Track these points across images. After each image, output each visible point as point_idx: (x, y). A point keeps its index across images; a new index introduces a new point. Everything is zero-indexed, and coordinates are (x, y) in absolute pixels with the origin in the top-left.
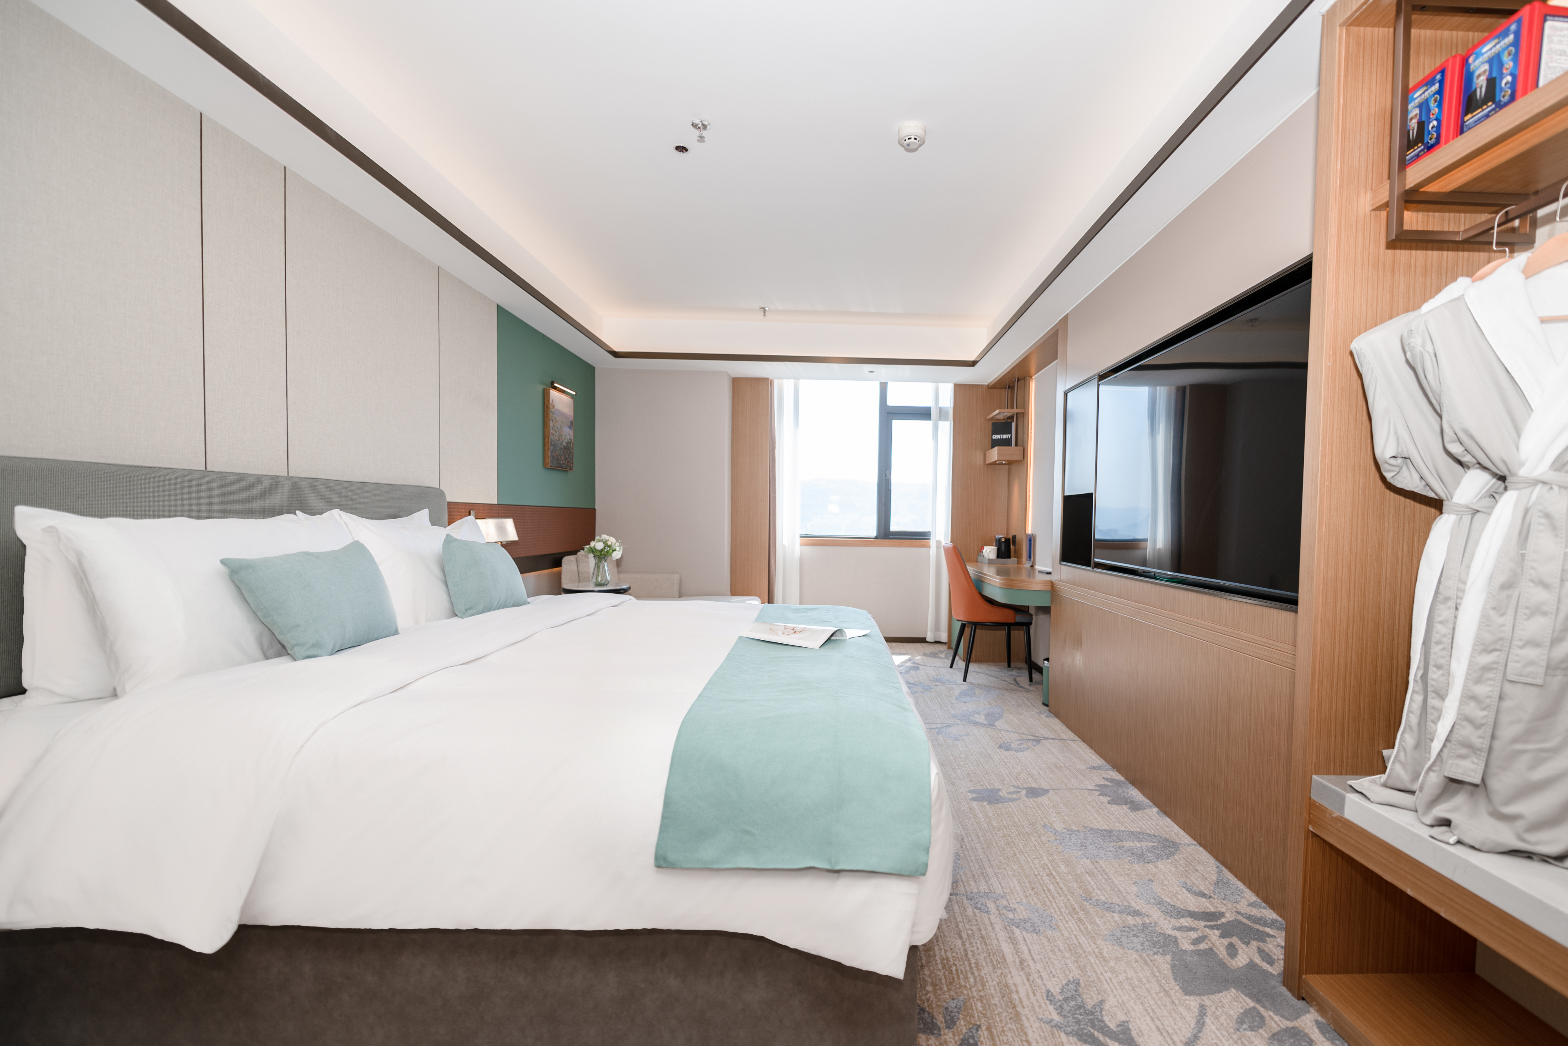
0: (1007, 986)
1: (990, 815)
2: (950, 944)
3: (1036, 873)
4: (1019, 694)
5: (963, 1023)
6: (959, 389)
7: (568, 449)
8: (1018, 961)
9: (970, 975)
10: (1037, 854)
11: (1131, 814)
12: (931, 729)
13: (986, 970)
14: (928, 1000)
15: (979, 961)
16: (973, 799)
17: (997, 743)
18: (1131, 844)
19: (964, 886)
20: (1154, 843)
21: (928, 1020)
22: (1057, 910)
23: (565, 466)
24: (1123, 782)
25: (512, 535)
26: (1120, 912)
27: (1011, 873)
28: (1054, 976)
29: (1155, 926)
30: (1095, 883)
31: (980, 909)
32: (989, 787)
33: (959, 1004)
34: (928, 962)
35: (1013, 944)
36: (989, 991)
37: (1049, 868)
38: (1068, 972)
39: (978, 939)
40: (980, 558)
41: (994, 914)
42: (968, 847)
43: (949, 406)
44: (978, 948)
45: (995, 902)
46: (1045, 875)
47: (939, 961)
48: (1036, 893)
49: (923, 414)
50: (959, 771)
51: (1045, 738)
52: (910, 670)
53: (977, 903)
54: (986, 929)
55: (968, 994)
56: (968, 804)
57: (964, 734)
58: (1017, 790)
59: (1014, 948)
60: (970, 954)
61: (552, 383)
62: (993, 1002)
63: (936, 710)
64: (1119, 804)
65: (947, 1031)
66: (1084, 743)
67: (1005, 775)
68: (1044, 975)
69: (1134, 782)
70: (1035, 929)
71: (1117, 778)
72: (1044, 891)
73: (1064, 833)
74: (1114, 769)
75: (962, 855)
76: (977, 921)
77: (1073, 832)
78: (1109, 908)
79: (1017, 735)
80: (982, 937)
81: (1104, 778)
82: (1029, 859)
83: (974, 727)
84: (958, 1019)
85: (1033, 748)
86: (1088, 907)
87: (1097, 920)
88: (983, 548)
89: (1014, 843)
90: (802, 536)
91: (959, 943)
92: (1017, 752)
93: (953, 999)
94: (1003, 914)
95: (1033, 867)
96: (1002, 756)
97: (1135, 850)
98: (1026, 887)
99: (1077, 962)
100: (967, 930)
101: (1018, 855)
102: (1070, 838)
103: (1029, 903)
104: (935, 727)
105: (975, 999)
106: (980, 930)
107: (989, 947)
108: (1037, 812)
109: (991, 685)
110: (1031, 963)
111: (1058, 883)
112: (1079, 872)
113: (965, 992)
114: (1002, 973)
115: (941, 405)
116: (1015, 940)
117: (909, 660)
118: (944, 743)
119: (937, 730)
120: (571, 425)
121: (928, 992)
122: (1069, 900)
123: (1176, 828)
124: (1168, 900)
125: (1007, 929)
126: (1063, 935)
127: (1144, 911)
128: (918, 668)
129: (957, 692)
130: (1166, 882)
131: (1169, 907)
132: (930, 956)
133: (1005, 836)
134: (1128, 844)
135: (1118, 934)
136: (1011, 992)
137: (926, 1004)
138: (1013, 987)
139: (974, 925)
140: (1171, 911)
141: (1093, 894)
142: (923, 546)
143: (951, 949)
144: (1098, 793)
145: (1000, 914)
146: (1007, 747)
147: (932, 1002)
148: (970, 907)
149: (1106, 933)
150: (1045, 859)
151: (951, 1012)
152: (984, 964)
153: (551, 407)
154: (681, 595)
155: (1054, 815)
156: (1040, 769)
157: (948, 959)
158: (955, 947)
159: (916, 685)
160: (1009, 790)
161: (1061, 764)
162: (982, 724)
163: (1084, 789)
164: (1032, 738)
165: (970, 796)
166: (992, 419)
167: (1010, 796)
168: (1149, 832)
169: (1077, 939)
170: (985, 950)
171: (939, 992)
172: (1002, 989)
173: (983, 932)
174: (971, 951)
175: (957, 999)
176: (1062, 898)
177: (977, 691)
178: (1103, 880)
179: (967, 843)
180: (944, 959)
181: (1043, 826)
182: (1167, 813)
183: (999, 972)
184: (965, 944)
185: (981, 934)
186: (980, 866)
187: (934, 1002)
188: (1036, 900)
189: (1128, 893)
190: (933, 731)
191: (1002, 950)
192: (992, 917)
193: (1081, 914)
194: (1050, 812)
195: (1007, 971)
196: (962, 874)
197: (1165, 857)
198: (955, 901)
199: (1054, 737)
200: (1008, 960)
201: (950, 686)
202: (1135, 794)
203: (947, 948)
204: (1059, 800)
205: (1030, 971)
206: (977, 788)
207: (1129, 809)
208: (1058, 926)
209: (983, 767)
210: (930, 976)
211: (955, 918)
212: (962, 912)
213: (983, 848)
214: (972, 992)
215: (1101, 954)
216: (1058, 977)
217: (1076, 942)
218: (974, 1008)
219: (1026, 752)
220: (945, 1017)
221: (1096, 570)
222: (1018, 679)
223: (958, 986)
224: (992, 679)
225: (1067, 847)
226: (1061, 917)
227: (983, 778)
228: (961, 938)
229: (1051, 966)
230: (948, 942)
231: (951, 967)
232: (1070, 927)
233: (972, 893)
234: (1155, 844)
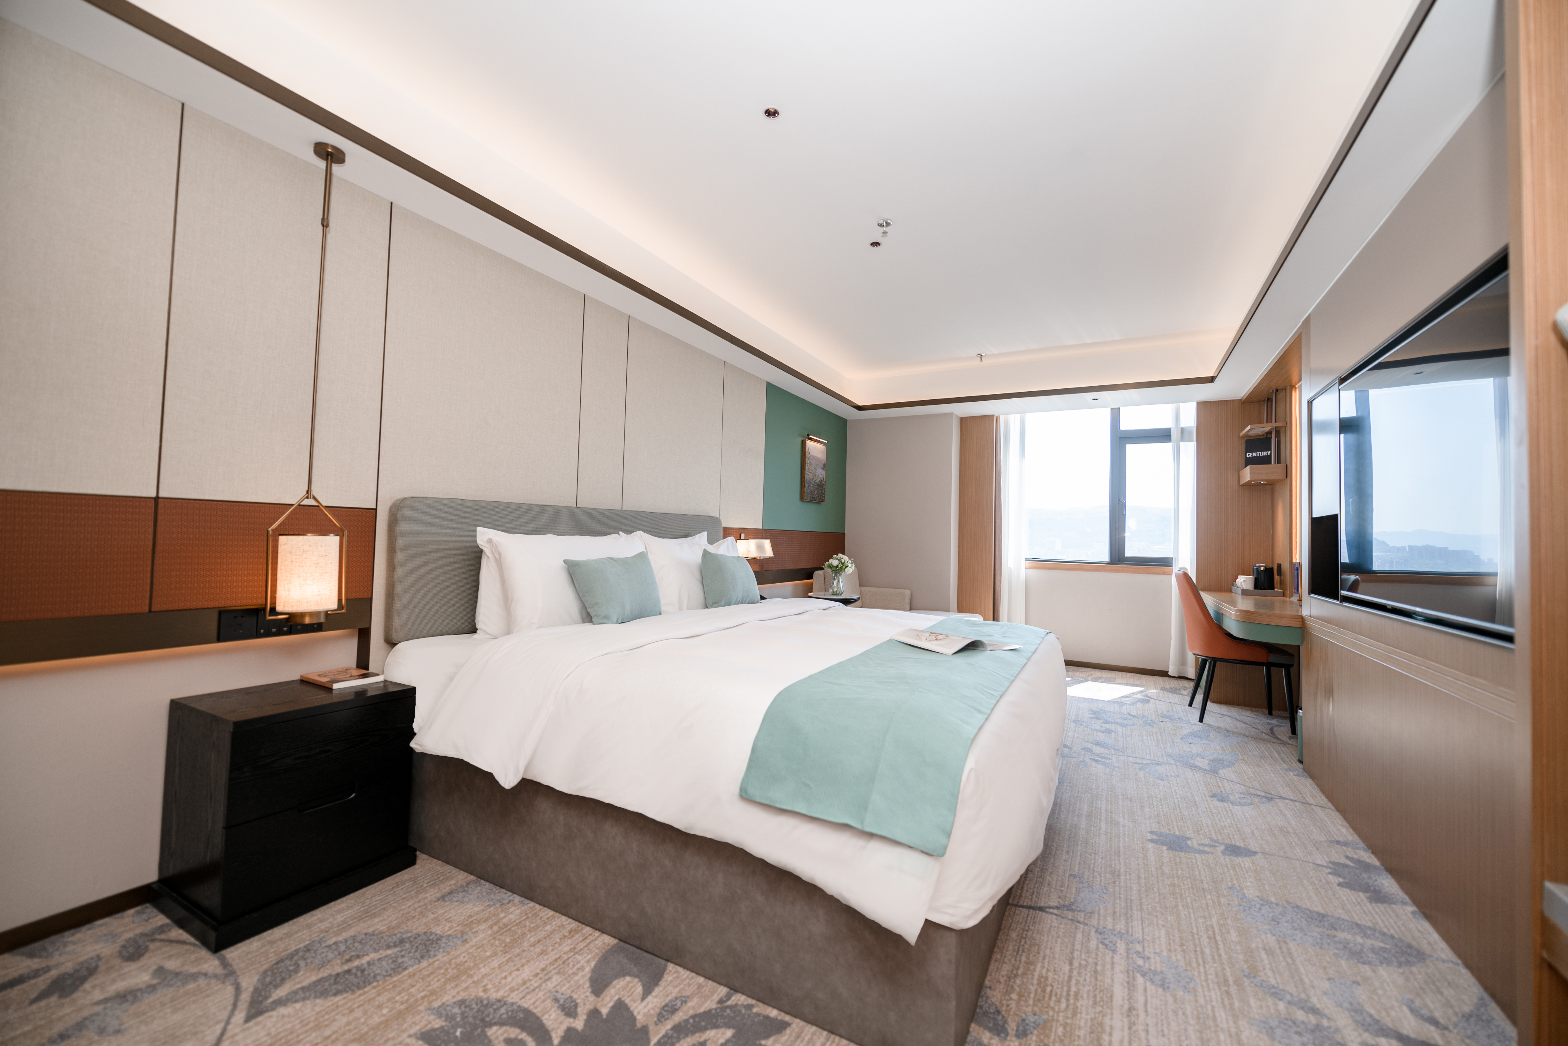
0: (1101, 1025)
1: (1164, 861)
2: (1056, 966)
3: (1195, 931)
4: (1269, 745)
5: (1034, 1038)
6: (1204, 407)
7: (821, 486)
8: (1126, 1007)
9: (1063, 1000)
10: (1207, 913)
11: (1368, 904)
12: (1135, 763)
13: (1084, 1003)
14: (1008, 1006)
15: (1081, 992)
16: (1152, 841)
17: (1212, 791)
18: (1349, 937)
19: (1099, 919)
20: (1386, 944)
21: (999, 1022)
22: (1203, 975)
23: (818, 499)
24: (1375, 867)
25: (768, 552)
26: (1289, 1003)
27: (1163, 923)
28: (1163, 1036)
29: (1334, 1032)
30: (1270, 963)
31: (1106, 945)
32: (1177, 833)
33: (1038, 1021)
34: (1024, 974)
35: (1129, 989)
36: (1078, 1022)
37: (1214, 931)
38: (1183, 1038)
39: (1090, 972)
40: (1234, 588)
41: (1120, 954)
42: (1122, 884)
43: (1193, 425)
44: (1085, 980)
45: (1128, 944)
46: (1206, 936)
47: (1036, 976)
48: (1183, 951)
49: (1163, 435)
50: (1147, 810)
51: (1282, 798)
52: (1137, 702)
53: (1105, 939)
54: (1103, 966)
55: (1053, 1016)
56: (1143, 844)
57: (1173, 774)
58: (1213, 843)
59: (1129, 994)
60: (1073, 982)
61: (808, 435)
62: (1077, 1033)
63: (1149, 745)
64: (1354, 890)
65: (1014, 1039)
66: (1337, 813)
67: (1205, 825)
68: (1152, 1030)
69: (1392, 871)
70: (1164, 985)
71: (1369, 861)
72: (1196, 951)
73: (1254, 901)
74: (1369, 849)
75: (1111, 890)
76: (1097, 955)
77: (1268, 903)
78: (1276, 993)
79: (1243, 787)
80: (1096, 972)
81: (1347, 857)
82: (1192, 915)
83: (1189, 770)
84: (1032, 1033)
85: (1259, 804)
86: (1246, 984)
87: (1252, 1001)
88: (1237, 578)
89: (1181, 895)
90: (1027, 560)
91: (1066, 968)
92: (1233, 805)
93: (1035, 1014)
94: (1132, 958)
95: (1194, 924)
96: (1212, 806)
97: (1351, 945)
98: (1174, 941)
99: (1201, 1032)
100: (1082, 960)
101: (1180, 908)
102: (1260, 909)
103: (1170, 957)
104: (1140, 762)
105: (1058, 1024)
106: (1096, 964)
107: (1098, 983)
108: (1229, 871)
109: (1235, 730)
110: (1142, 1015)
111: (1218, 949)
112: (1253, 945)
113: (1051, 1013)
114: (1101, 1012)
115: (1182, 425)
116: (1133, 986)
117: (1141, 692)
118: (1143, 779)
119: (1141, 765)
120: (824, 467)
121: (1011, 999)
122: (1224, 969)
123: (1435, 936)
124: (1372, 1011)
125: (1128, 973)
126: (1196, 1001)
127: (1326, 1012)
128: (1148, 701)
129: (1185, 732)
130: (1380, 992)
131: (1368, 1020)
132: (1028, 969)
133: (1173, 885)
134: (1342, 935)
135: (1274, 1023)
136: (1103, 1031)
137: (1004, 1008)
138: (1108, 1029)
139: (1092, 958)
140: (1370, 1025)
141: (1262, 974)
142: (1164, 573)
143: (1055, 971)
144: (1329, 870)
145: (1128, 957)
146: (1223, 797)
147: (1011, 1008)
148: (1095, 940)
149: (1257, 1017)
150: (1213, 920)
151: (1027, 1025)
152: (1085, 996)
153: (807, 454)
154: (911, 608)
155: (1251, 880)
156: (1257, 828)
157: (1046, 979)
158: (1061, 970)
159: (1138, 718)
160: (1203, 842)
161: (1291, 830)
162: (1201, 768)
163: (1309, 862)
164: (1263, 794)
165: (1149, 836)
166: (1246, 435)
167: (1201, 848)
168: (1385, 930)
169: (1213, 1011)
170: (1093, 984)
171: (1022, 1003)
172: (1094, 1025)
173: (1099, 968)
174: (1077, 980)
175: (1039, 1016)
176: (1215, 965)
177: (1212, 734)
178: (1284, 964)
179: (1122, 881)
180: (1042, 977)
181: (1230, 888)
182: (1428, 917)
183: (1099, 1009)
184: (1072, 972)
185: (1096, 968)
186: (1127, 906)
187: (1013, 1010)
188: (1179, 957)
189: (1313, 987)
190: (1136, 765)
191: (1112, 991)
192: (1117, 958)
193: (1233, 989)
194: (1246, 876)
195: (1109, 1011)
196: (1101, 907)
197: (1395, 964)
198: (1081, 930)
199: (1296, 799)
200: (1115, 1002)
201: (1179, 724)
202: (1388, 884)
203: (1052, 968)
204: (1266, 866)
205: (1136, 1021)
206: (1162, 831)
207: (1368, 898)
208: (1195, 990)
209: (1181, 812)
210: (1019, 986)
211: (1073, 945)
212: (1084, 941)
213: (1140, 891)
214: (1058, 1016)
215: (1238, 1035)
216: (1169, 1039)
217: (1210, 1013)
218: (1053, 1030)
219: (1246, 807)
220: (1018, 1027)
221: (1345, 604)
222: (1275, 729)
223: (1046, 1005)
224: (1239, 725)
225: (1250, 916)
226: (1204, 983)
227: (1175, 823)
228: (1071, 964)
229: (1165, 1026)
230: (1055, 963)
231: (1047, 986)
232: (1210, 997)
233: (1104, 928)
234: (1388, 947)
